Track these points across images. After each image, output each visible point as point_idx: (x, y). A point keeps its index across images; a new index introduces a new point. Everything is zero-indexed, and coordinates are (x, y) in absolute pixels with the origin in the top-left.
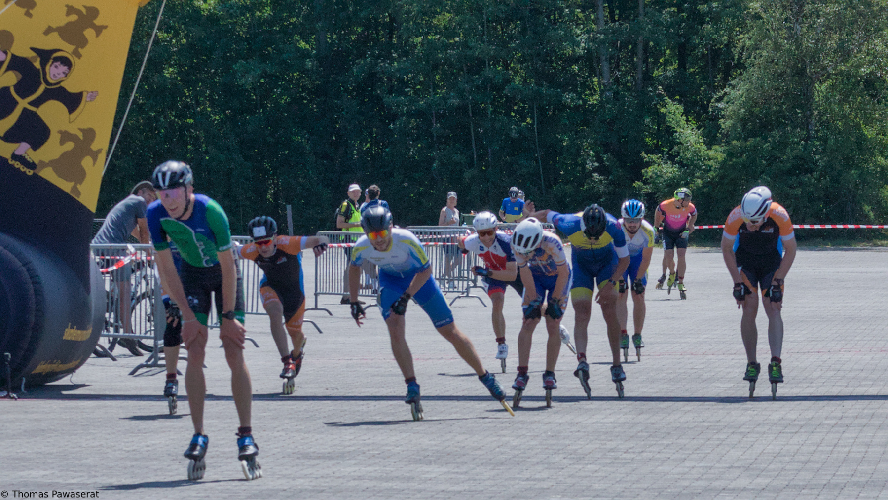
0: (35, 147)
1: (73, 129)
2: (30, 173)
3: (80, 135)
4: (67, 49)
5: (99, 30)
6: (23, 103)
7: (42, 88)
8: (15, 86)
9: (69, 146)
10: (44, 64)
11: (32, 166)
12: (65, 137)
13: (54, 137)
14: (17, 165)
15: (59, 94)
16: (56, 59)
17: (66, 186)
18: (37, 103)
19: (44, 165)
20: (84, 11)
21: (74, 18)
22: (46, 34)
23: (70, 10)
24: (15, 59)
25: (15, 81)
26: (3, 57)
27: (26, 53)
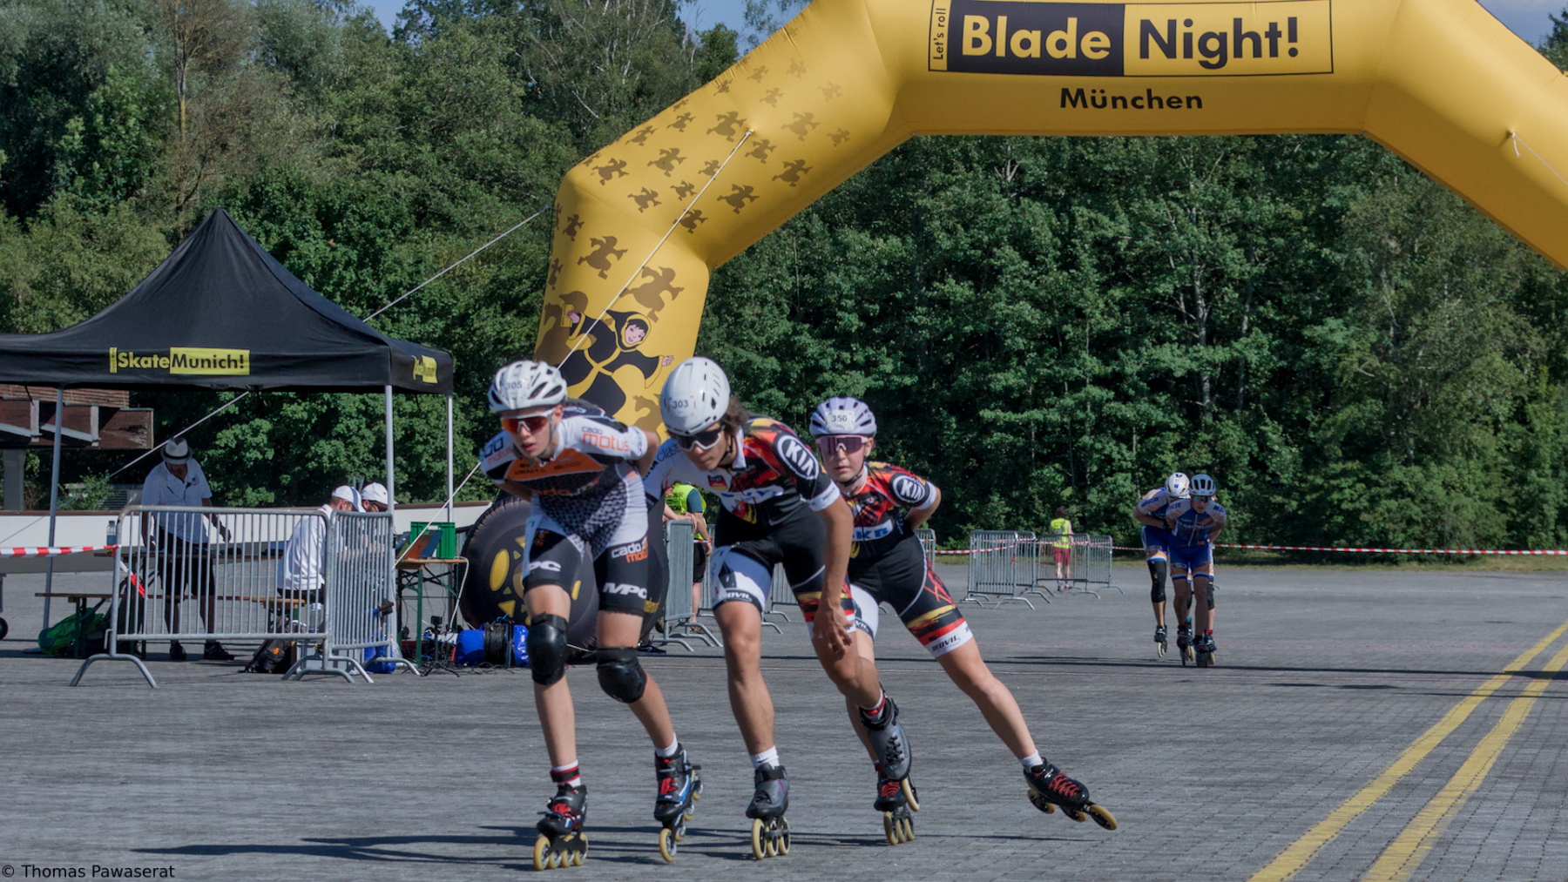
1: (649, 395)
5: (675, 292)
6: (598, 368)
7: (618, 351)
8: (590, 350)
9: (646, 411)
10: (619, 327)
12: (641, 402)
13: (630, 403)
15: (635, 358)
16: (632, 322)
18: (612, 367)
20: (660, 273)
21: (650, 279)
22: (621, 296)
23: (646, 271)
24: (589, 321)
25: (589, 344)
26: (575, 319)
27: (601, 315)
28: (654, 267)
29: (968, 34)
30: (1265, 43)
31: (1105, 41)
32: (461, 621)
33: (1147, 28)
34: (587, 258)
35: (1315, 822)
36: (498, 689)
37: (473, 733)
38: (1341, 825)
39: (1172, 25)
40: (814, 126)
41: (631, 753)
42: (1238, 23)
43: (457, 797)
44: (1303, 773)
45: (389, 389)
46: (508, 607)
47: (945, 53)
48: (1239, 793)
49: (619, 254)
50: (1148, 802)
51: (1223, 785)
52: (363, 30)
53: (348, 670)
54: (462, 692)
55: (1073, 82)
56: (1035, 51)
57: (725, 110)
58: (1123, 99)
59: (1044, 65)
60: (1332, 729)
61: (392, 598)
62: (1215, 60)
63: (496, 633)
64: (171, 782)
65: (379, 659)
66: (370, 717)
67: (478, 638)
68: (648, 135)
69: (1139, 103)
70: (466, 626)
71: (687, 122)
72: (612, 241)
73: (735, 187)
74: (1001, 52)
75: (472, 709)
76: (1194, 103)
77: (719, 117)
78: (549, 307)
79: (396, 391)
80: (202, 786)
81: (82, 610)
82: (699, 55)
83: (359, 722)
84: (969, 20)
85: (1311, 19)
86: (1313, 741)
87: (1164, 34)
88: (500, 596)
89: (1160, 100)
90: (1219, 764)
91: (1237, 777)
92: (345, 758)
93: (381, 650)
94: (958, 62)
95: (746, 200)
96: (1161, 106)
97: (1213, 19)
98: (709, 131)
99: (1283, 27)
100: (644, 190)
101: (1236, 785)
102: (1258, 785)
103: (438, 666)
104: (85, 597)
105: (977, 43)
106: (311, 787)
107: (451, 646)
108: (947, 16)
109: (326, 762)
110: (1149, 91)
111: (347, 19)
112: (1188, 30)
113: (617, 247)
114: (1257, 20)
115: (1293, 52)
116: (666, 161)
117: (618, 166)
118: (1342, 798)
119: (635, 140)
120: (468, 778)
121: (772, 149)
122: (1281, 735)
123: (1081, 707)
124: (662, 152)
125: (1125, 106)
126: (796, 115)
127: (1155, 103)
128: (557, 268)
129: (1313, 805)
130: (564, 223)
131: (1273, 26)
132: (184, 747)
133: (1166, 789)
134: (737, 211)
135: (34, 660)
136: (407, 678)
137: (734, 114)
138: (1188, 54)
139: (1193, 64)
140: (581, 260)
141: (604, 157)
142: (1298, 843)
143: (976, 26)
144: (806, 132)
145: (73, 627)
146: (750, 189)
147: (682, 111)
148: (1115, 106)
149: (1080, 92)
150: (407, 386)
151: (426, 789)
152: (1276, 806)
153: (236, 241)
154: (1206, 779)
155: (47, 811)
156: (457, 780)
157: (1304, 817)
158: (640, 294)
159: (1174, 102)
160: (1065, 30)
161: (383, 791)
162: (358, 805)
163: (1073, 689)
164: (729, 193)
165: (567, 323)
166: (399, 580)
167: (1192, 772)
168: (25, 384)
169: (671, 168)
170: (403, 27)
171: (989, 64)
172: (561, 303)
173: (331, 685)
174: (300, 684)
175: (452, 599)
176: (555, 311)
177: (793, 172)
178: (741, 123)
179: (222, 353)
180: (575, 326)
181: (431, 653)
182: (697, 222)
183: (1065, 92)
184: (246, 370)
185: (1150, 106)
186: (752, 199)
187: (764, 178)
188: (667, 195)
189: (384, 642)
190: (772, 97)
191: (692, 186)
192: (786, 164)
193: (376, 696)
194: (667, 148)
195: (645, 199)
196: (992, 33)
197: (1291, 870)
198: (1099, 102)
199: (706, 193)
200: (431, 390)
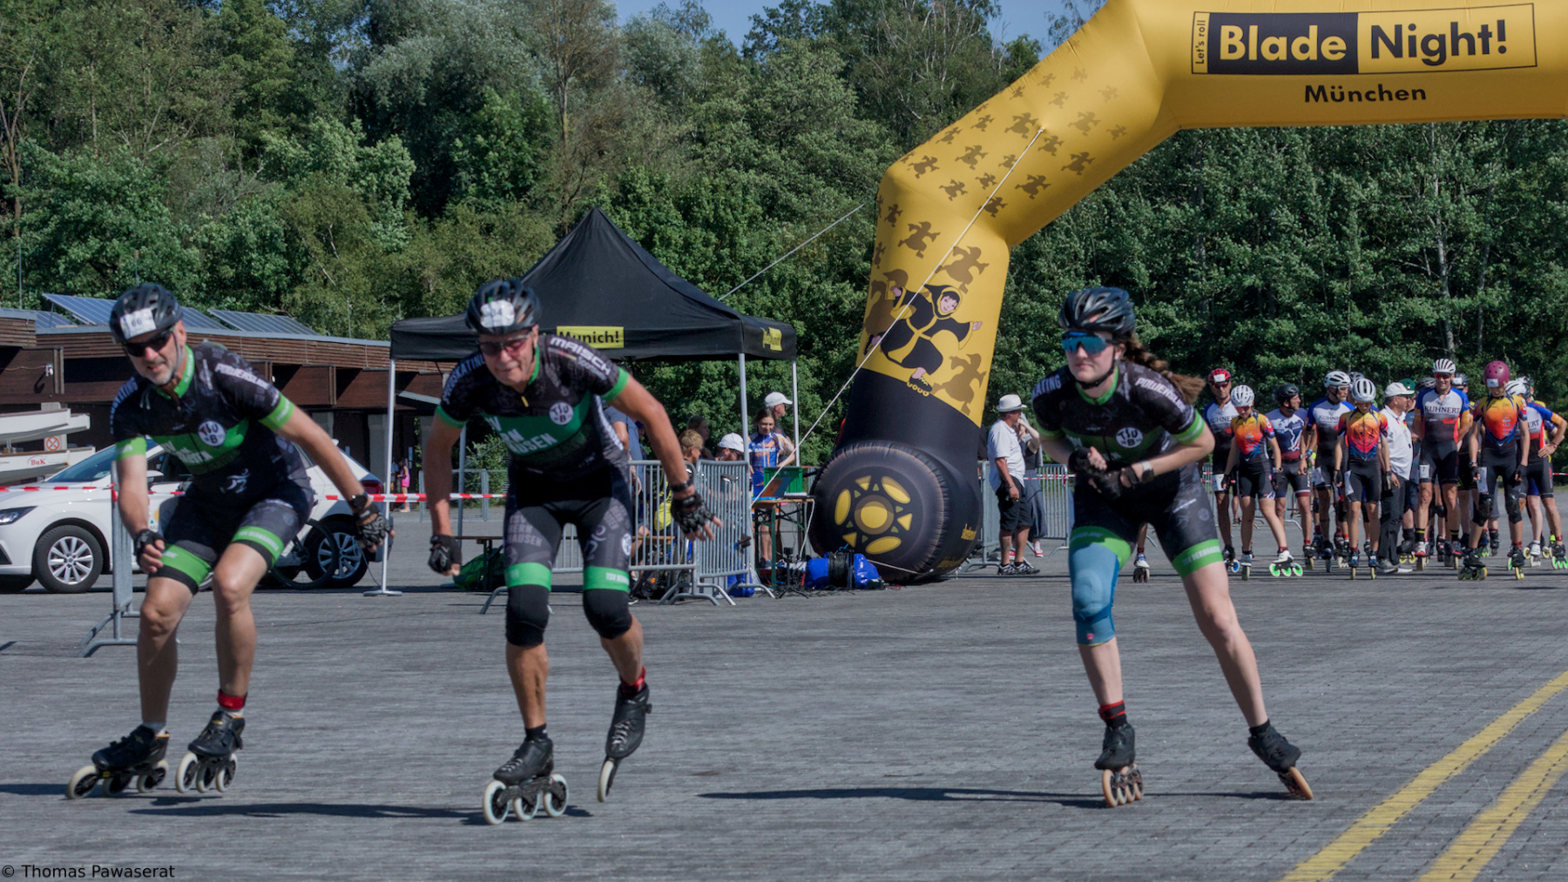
0: (930, 371)
1: (963, 356)
2: (926, 394)
3: (969, 360)
4: (955, 285)
5: (982, 267)
6: (918, 333)
7: (935, 319)
8: (911, 318)
9: (960, 370)
10: (935, 299)
11: (928, 388)
12: (956, 362)
13: (946, 363)
14: (915, 387)
15: (949, 324)
16: (946, 294)
17: (957, 405)
18: (930, 333)
19: (938, 387)
20: (969, 251)
21: (960, 257)
22: (937, 272)
23: (956, 250)
24: (909, 294)
25: (910, 314)
26: (898, 293)
27: (920, 289)
28: (963, 246)
29: (1225, 42)
30: (1478, 43)
31: (1342, 45)
32: (810, 551)
33: (1377, 32)
34: (906, 241)
35: (1522, 699)
36: (841, 607)
37: (818, 644)
38: (1540, 701)
39: (1398, 29)
40: (1096, 123)
41: (950, 657)
42: (1454, 26)
43: (802, 696)
44: (1516, 660)
45: (742, 357)
46: (851, 538)
47: (1205, 58)
48: (1461, 678)
49: (933, 237)
50: (1382, 686)
51: (1447, 671)
52: (717, 49)
53: (715, 594)
54: (811, 610)
55: (1315, 80)
56: (1282, 55)
57: (1020, 112)
58: (1358, 94)
59: (1290, 67)
60: (1546, 623)
61: (750, 533)
62: (1436, 58)
63: (838, 561)
64: (565, 690)
65: (742, 584)
66: (733, 633)
67: (824, 565)
68: (955, 135)
69: (1372, 96)
70: (814, 555)
71: (987, 123)
72: (927, 225)
73: (1030, 177)
74: (1253, 56)
75: (817, 625)
76: (1419, 95)
77: (1015, 118)
78: (875, 283)
79: (749, 358)
80: (589, 693)
81: (489, 551)
82: (1006, 63)
83: (723, 637)
84: (1225, 30)
85: (1517, 22)
86: (1528, 633)
87: (1392, 37)
88: (844, 529)
89: (1389, 93)
90: (1446, 655)
91: (1459, 665)
92: (711, 667)
93: (740, 577)
94: (1217, 66)
95: (1040, 188)
96: (1391, 99)
97: (1434, 24)
98: (1007, 130)
99: (1493, 29)
100: (953, 182)
101: (1458, 671)
102: (1477, 670)
103: (790, 590)
104: (491, 539)
105: (1232, 49)
106: (681, 691)
107: (801, 573)
108: (1206, 27)
109: (694, 671)
110: (1380, 87)
111: (702, 41)
112: (1412, 33)
113: (931, 231)
114: (1470, 24)
115: (1502, 50)
116: (971, 157)
117: (930, 162)
118: (1546, 679)
119: (944, 140)
120: (812, 681)
121: (1060, 143)
122: (1501, 629)
123: (1334, 610)
124: (967, 149)
125: (1360, 99)
126: (1080, 114)
127: (1386, 96)
128: (881, 250)
129: (1521, 685)
130: (885, 212)
131: (1485, 28)
132: (576, 662)
133: (1399, 676)
134: (1032, 197)
135: (449, 594)
136: (763, 601)
137: (1027, 115)
138: (1413, 53)
139: (1417, 62)
140: (901, 243)
141: (918, 155)
142: (1505, 717)
143: (1231, 35)
144: (1089, 129)
145: (481, 565)
146: (1043, 178)
147: (983, 113)
148: (1351, 99)
149: (1321, 89)
150: (757, 354)
151: (776, 690)
152: (1490, 687)
153: (610, 234)
154: (1434, 667)
155: (461, 715)
156: (803, 682)
157: (1512, 695)
158: (952, 270)
159: (1401, 95)
160: (1307, 35)
161: (740, 693)
162: (719, 705)
163: (1328, 596)
164: (1025, 182)
165: (891, 296)
166: (755, 517)
167: (1423, 661)
168: (436, 361)
169: (976, 162)
170: (750, 46)
171: (1243, 67)
172: (885, 279)
173: (700, 608)
174: (673, 608)
175: (801, 534)
176: (881, 287)
177: (1080, 162)
178: (1033, 122)
179: (600, 330)
180: (898, 298)
181: (784, 579)
182: (998, 207)
183: (1309, 89)
184: (621, 344)
185: (1382, 99)
186: (1045, 186)
187: (1053, 168)
188: (972, 185)
189: (744, 571)
190: (1059, 99)
191: (993, 177)
192: (1073, 156)
193: (737, 616)
194: (971, 146)
195: (954, 189)
196: (1245, 40)
197: (1495, 738)
198: (1338, 96)
199: (1006, 183)
200: (777, 356)
